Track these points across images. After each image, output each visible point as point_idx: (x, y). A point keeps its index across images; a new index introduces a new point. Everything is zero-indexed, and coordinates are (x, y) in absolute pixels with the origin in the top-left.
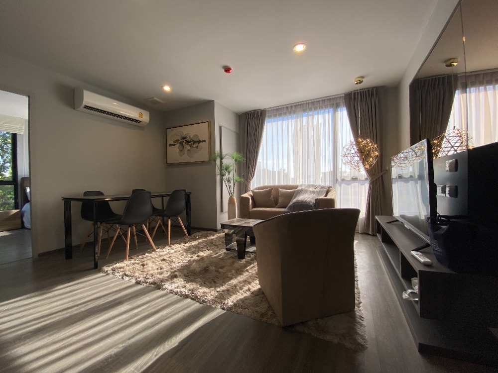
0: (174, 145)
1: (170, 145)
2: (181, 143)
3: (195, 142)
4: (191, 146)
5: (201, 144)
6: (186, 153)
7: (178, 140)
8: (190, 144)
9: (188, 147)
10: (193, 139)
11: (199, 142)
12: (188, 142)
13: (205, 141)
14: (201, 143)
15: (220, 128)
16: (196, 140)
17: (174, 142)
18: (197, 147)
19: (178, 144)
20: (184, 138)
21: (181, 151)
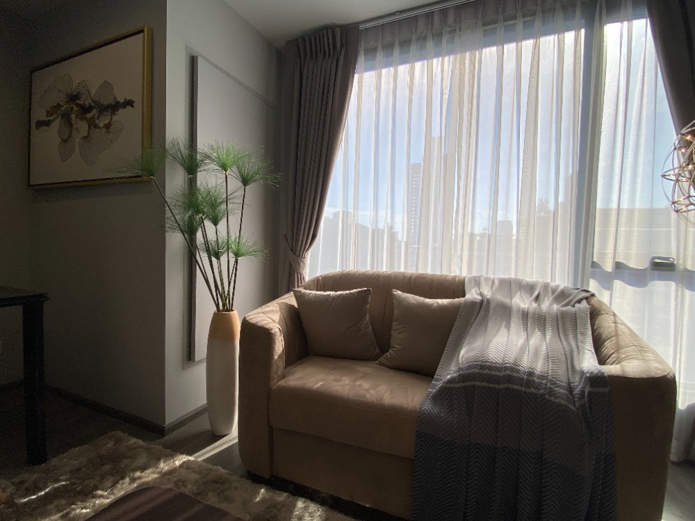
0: (47, 123)
1: (38, 124)
2: (66, 117)
3: (102, 110)
4: (92, 125)
5: (121, 115)
6: (77, 149)
7: (59, 106)
8: (89, 116)
9: (83, 128)
10: (97, 98)
11: (115, 107)
12: (85, 110)
14: (121, 111)
15: (193, 62)
16: (106, 101)
17: (47, 113)
18: (108, 126)
19: (59, 119)
20: (73, 98)
21: (65, 141)
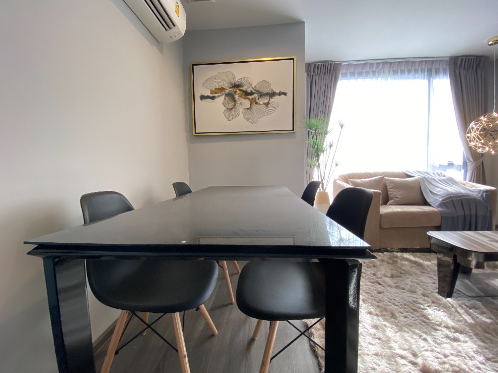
0: (213, 98)
1: (203, 97)
2: (231, 96)
3: (261, 95)
5: (276, 99)
6: (241, 115)
7: (222, 89)
8: (250, 97)
9: (247, 103)
10: (258, 89)
11: (272, 94)
12: (246, 94)
13: (285, 94)
14: (277, 97)
16: (265, 91)
17: (212, 92)
18: (267, 104)
19: (224, 96)
20: (236, 86)
21: (231, 109)
